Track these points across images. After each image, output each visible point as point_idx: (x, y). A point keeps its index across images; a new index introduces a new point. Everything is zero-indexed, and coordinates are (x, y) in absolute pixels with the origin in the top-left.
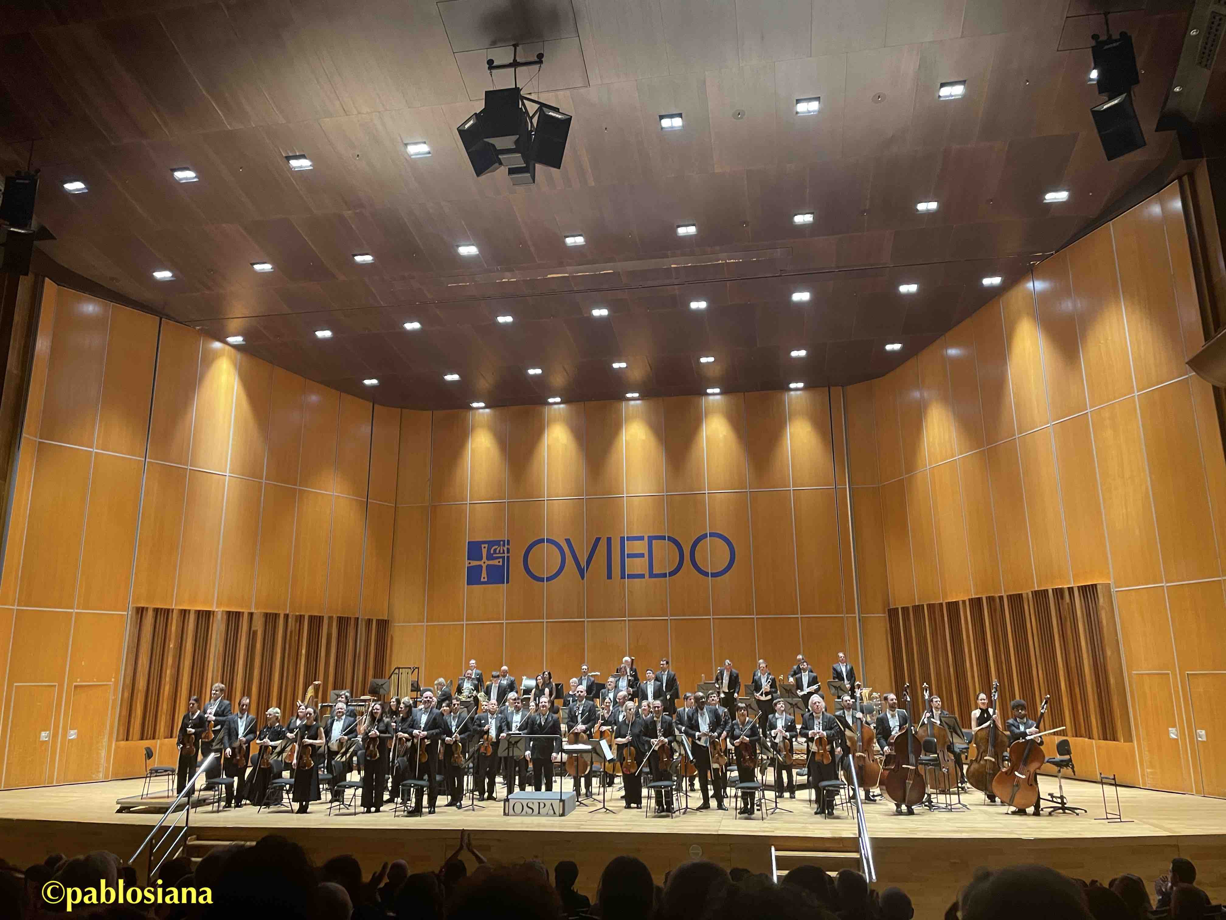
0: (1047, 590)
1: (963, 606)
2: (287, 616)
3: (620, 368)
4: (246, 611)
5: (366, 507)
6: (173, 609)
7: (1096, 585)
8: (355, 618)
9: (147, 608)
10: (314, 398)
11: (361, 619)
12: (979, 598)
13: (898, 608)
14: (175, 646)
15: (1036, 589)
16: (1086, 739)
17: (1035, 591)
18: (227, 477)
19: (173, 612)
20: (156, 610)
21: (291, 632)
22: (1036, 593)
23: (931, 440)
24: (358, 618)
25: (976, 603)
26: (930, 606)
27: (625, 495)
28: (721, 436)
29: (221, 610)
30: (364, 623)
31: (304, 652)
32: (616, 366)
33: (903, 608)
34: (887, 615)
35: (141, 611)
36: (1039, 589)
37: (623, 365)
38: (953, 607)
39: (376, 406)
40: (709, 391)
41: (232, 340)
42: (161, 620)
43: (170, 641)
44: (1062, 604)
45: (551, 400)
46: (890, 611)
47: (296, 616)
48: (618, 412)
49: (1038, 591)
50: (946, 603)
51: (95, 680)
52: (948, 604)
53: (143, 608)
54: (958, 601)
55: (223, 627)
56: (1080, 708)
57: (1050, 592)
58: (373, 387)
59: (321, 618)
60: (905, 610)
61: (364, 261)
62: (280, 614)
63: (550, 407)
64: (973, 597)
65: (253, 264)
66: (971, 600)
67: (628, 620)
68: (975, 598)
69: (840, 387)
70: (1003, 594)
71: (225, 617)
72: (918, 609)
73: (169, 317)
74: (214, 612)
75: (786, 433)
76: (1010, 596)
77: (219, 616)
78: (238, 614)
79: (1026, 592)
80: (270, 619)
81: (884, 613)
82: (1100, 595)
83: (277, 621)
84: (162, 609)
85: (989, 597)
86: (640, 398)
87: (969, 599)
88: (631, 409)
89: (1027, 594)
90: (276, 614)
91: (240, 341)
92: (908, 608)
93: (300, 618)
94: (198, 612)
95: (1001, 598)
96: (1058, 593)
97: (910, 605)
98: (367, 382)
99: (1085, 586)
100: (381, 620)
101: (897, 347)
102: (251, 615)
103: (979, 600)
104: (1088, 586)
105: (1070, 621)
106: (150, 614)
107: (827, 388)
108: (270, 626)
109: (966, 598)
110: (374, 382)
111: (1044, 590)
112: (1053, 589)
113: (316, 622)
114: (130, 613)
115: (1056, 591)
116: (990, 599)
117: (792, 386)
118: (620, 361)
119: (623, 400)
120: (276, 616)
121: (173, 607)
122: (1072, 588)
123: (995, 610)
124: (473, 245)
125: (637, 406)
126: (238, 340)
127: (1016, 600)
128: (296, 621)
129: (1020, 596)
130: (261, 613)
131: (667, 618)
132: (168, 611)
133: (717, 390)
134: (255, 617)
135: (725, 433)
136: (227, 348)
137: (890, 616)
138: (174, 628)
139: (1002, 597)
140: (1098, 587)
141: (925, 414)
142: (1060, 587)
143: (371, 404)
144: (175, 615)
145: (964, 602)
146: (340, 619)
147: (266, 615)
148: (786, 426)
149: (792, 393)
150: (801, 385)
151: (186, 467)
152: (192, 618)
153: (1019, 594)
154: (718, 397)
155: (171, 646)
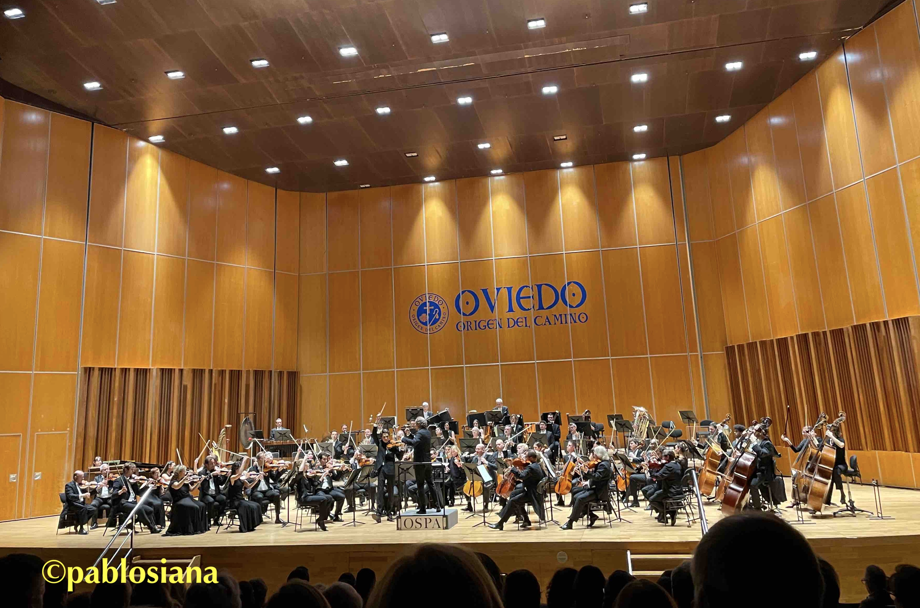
0: (865, 325)
1: (791, 341)
2: (211, 371)
3: (485, 148)
4: (177, 368)
5: (274, 277)
6: (115, 368)
7: (907, 318)
8: (269, 371)
9: (94, 368)
10: (226, 186)
11: (275, 372)
12: (805, 334)
13: (734, 346)
14: (119, 398)
15: (855, 324)
16: (903, 452)
17: (854, 326)
18: (155, 256)
19: (115, 370)
20: (101, 370)
21: (215, 384)
22: (855, 328)
23: (759, 198)
24: (271, 371)
25: (803, 339)
26: (763, 343)
27: (494, 258)
28: (575, 203)
29: (156, 367)
30: (276, 375)
31: (226, 401)
32: (481, 146)
33: (739, 346)
34: (725, 352)
35: (88, 371)
36: (858, 324)
37: (487, 145)
38: (783, 343)
39: (278, 190)
40: (563, 165)
41: (153, 139)
42: (106, 377)
43: (114, 395)
44: (879, 335)
45: (427, 179)
46: (727, 348)
47: (219, 371)
48: (485, 187)
49: (857, 325)
50: (776, 339)
51: (53, 430)
52: (778, 340)
53: (90, 368)
54: (787, 338)
55: (159, 381)
56: (897, 425)
57: (868, 326)
58: (275, 174)
59: (239, 372)
60: (741, 347)
61: (261, 65)
62: (205, 369)
63: (425, 185)
64: (800, 333)
65: (167, 73)
66: (798, 336)
67: (501, 365)
68: (801, 334)
69: (678, 156)
70: (826, 330)
71: (159, 373)
72: (752, 346)
73: (100, 122)
74: (150, 369)
75: (632, 199)
76: (833, 330)
77: (154, 373)
78: (170, 371)
79: (847, 326)
80: (197, 373)
81: (723, 351)
82: (911, 327)
83: (203, 375)
84: (106, 368)
85: (814, 332)
86: (504, 174)
87: (797, 335)
88: (495, 183)
89: (847, 329)
90: (202, 370)
91: (160, 140)
92: (742, 346)
93: (222, 373)
94: (137, 370)
95: (825, 333)
96: (875, 326)
97: (745, 343)
98: (270, 170)
99: (898, 319)
100: (291, 372)
101: (725, 118)
102: (181, 371)
103: (806, 336)
104: (901, 319)
105: (886, 352)
106: (96, 373)
107: (666, 158)
108: (197, 381)
109: (794, 335)
110: (276, 170)
111: (862, 325)
112: (870, 323)
113: (236, 375)
114: (80, 373)
115: (873, 325)
116: (816, 335)
117: (635, 157)
118: (484, 142)
119: (489, 176)
120: (202, 371)
121: (116, 367)
122: (887, 321)
123: (820, 344)
124: (352, 47)
125: (501, 180)
126: (159, 139)
127: (838, 334)
128: (219, 376)
129: (841, 330)
130: (189, 369)
131: (534, 362)
132: (111, 371)
133: (570, 164)
134: (185, 373)
135: (578, 200)
136: (150, 146)
137: (728, 354)
138: (117, 384)
139: (826, 331)
140: (909, 319)
141: (753, 175)
142: (877, 321)
143: (275, 189)
144: (118, 373)
145: (792, 338)
146: (256, 372)
147: (194, 370)
148: (632, 192)
149: (636, 163)
150: (643, 156)
151: (121, 248)
152: (132, 375)
153: (840, 329)
154: (571, 170)
155: (116, 399)
